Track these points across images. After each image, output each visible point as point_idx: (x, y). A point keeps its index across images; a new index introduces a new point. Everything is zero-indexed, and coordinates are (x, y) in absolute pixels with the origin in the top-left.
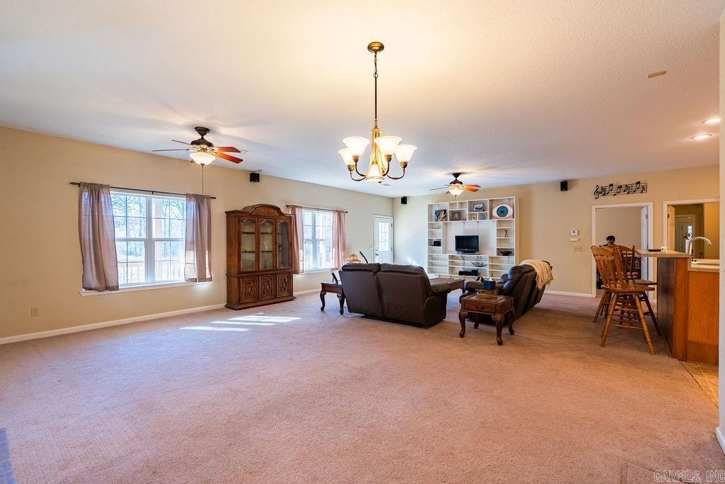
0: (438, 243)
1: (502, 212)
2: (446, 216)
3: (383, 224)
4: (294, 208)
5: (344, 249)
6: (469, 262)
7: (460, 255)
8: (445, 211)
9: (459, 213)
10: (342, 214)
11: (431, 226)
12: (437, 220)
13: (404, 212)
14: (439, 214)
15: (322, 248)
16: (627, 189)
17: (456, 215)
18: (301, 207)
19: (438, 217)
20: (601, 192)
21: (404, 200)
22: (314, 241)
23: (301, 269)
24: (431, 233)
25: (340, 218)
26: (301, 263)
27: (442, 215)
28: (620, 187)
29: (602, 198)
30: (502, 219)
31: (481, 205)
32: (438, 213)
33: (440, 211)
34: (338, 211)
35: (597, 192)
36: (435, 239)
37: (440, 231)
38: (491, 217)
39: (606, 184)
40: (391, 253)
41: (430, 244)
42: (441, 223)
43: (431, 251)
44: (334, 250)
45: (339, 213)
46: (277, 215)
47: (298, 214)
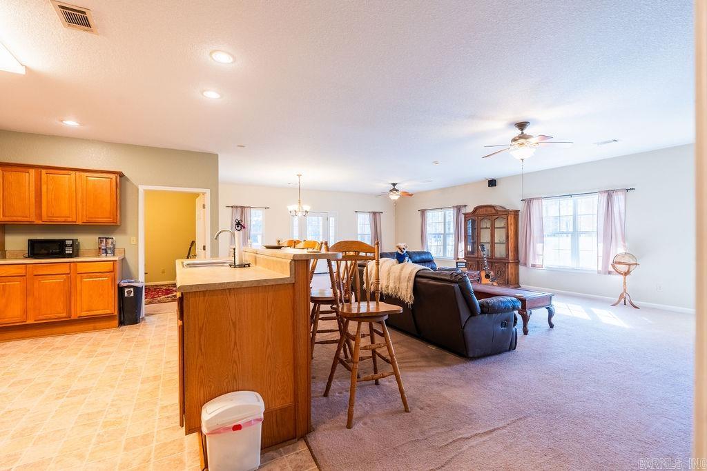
44: (601, 244)
46: (494, 211)
47: (535, 206)
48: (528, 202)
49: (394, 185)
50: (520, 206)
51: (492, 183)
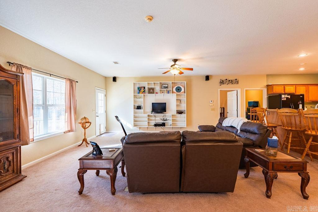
0: (139, 108)
1: (179, 90)
2: (144, 91)
3: (101, 94)
4: (20, 67)
5: (75, 113)
6: (159, 118)
7: (153, 114)
8: (144, 87)
9: (153, 89)
10: (74, 83)
11: (135, 97)
12: (139, 93)
13: (114, 87)
14: (141, 89)
15: (53, 113)
16: (231, 82)
17: (152, 90)
18: (30, 69)
19: (139, 91)
20: (222, 82)
21: (115, 79)
22: (45, 106)
23: (31, 137)
24: (135, 102)
25: (72, 86)
26: (31, 131)
27: (142, 90)
28: (229, 81)
29: (222, 85)
30: (178, 93)
31: (167, 85)
32: (139, 89)
33: (141, 87)
34: (70, 80)
35: (220, 82)
36: (137, 105)
37: (142, 100)
38: (173, 92)
39: (224, 79)
40: (105, 114)
41: (134, 108)
42: (141, 95)
43: (135, 113)
44: (67, 114)
45: (71, 81)
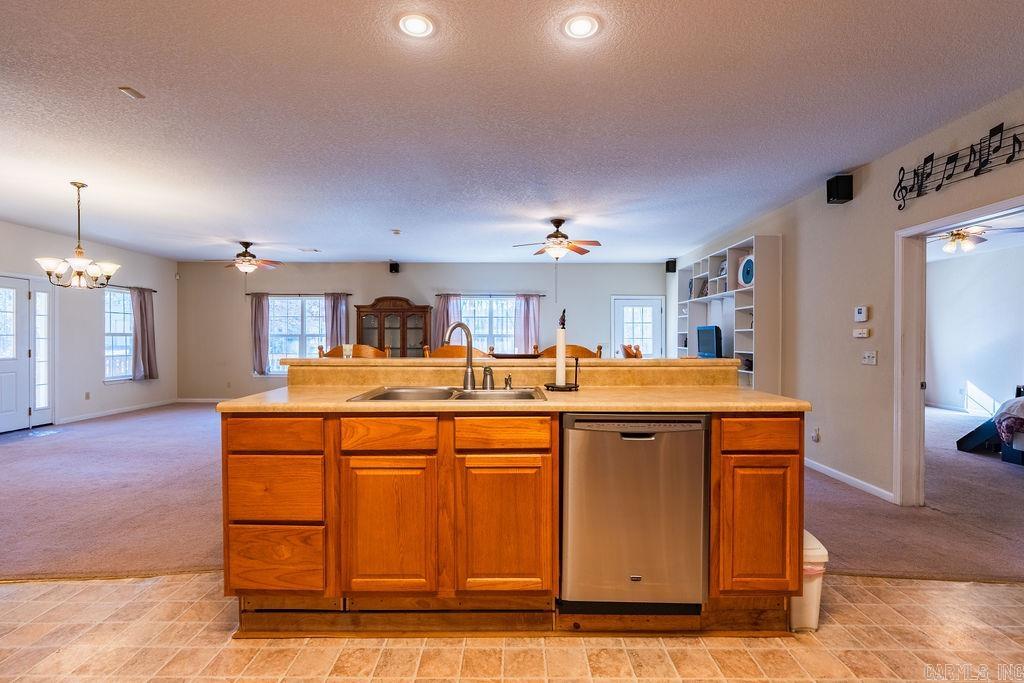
1: (748, 273)
4: (447, 297)
18: (458, 296)
20: (912, 186)
21: (671, 266)
28: (953, 159)
29: (919, 205)
34: (525, 296)
35: (901, 189)
42: (688, 303)
45: (528, 297)
46: (406, 307)
47: (453, 302)
48: (445, 297)
49: (247, 245)
50: (432, 302)
51: (394, 267)
